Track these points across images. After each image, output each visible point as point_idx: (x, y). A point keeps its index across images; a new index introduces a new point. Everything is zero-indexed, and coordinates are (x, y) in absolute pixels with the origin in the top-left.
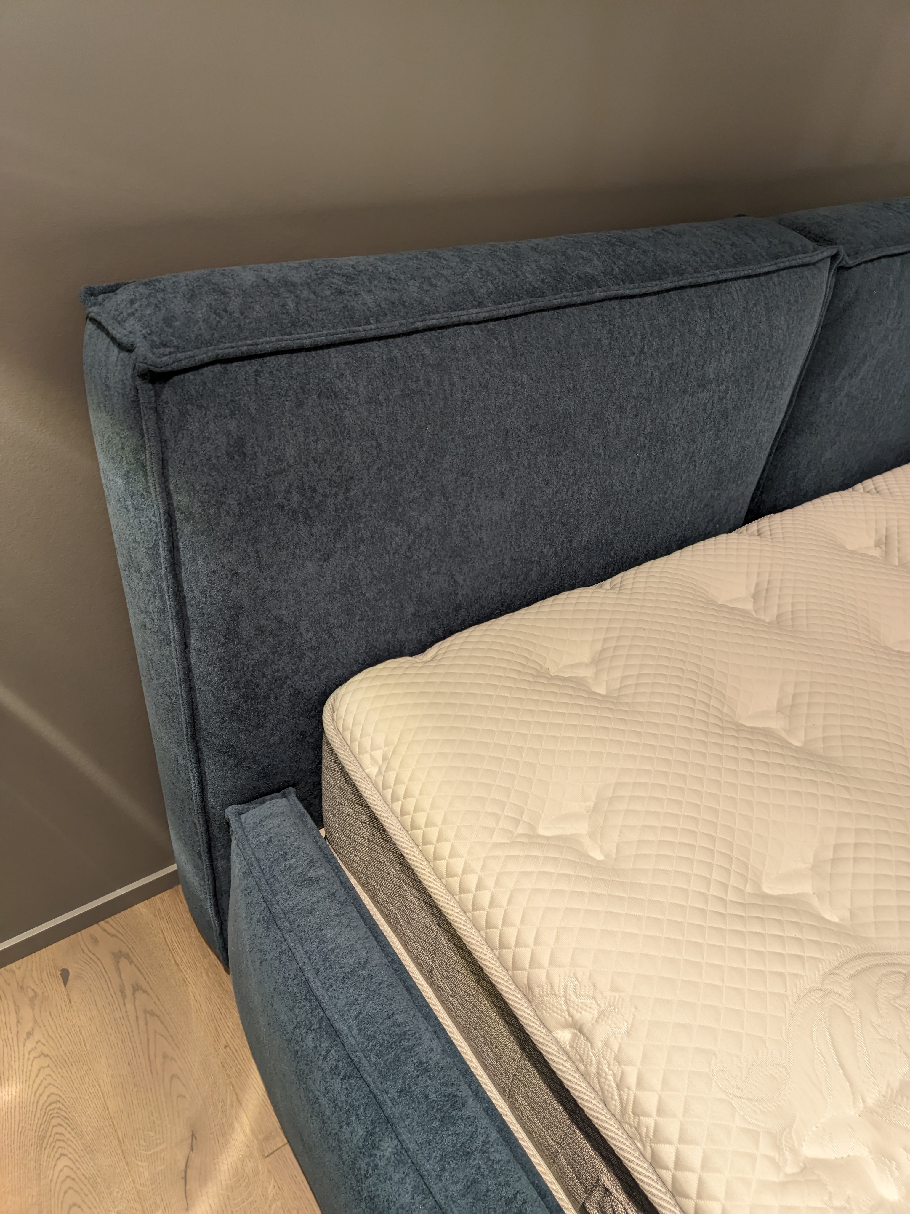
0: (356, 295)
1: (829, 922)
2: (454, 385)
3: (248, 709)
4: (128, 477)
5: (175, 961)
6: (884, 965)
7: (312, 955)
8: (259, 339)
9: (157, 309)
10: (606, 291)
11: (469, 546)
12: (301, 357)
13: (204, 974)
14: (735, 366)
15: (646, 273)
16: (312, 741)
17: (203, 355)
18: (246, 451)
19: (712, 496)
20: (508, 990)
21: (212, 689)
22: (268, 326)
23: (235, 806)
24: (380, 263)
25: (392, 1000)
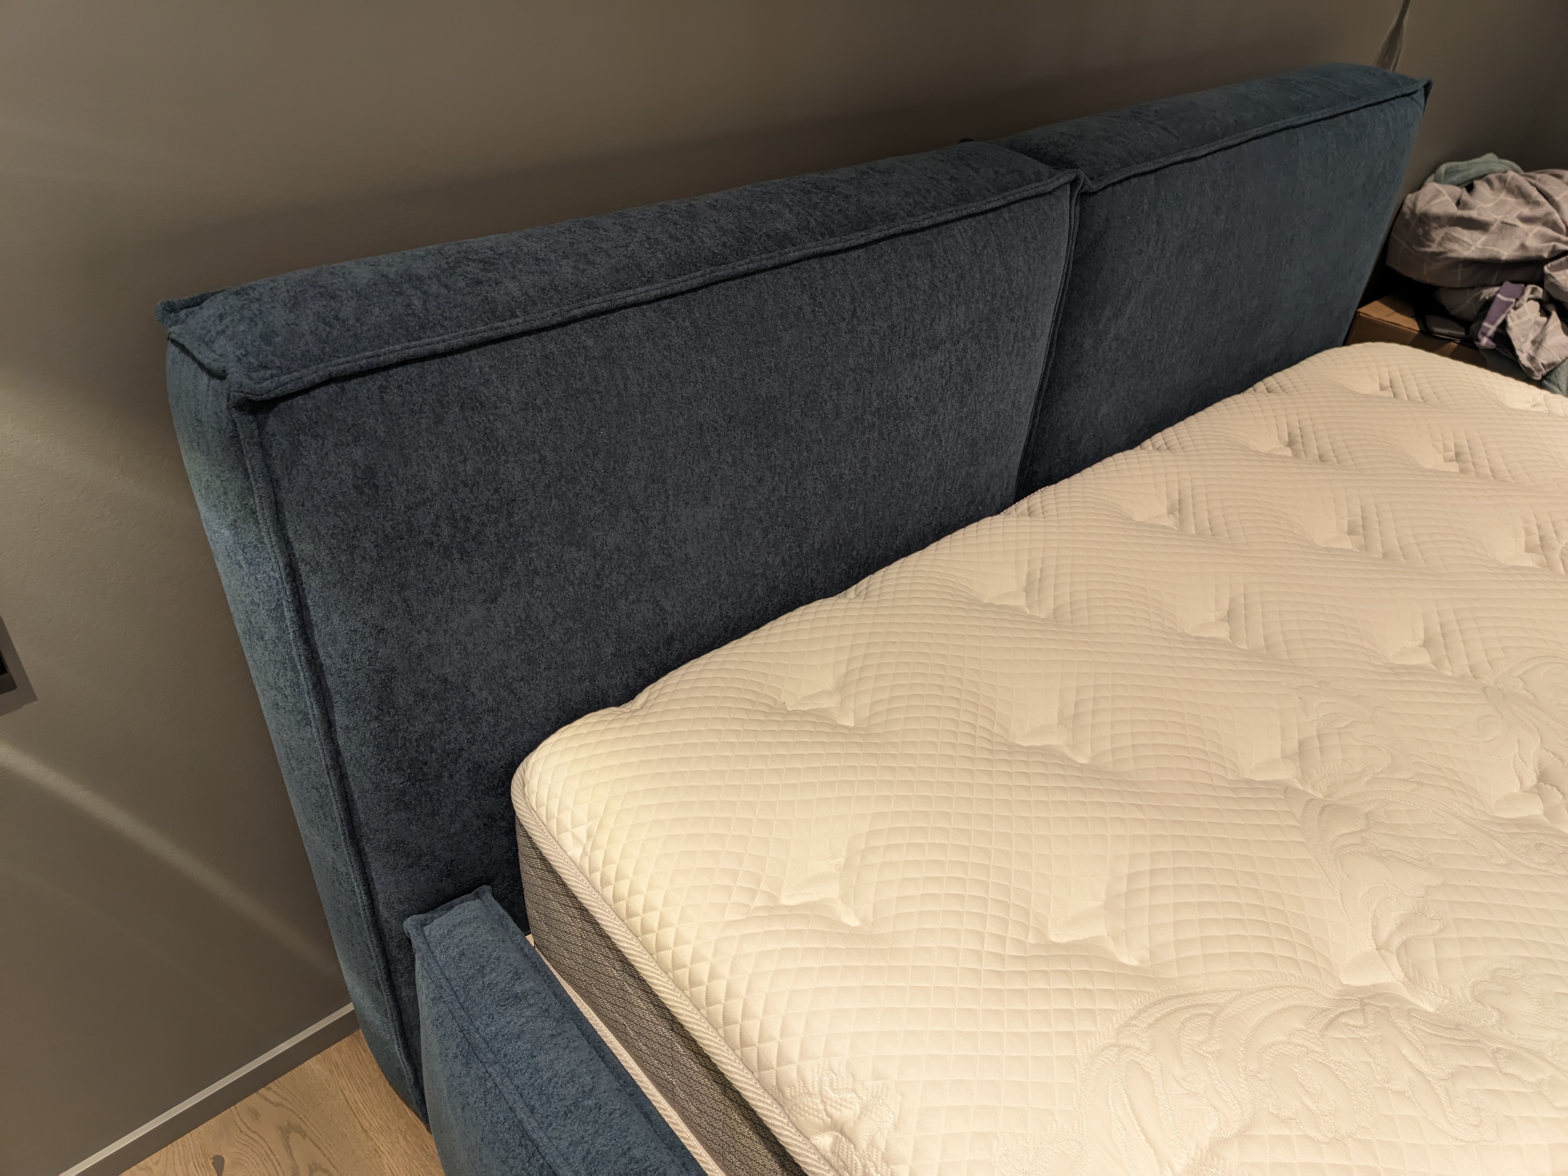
0: (497, 284)
1: (1125, 966)
2: (628, 378)
3: (417, 794)
4: (236, 527)
5: (362, 1127)
6: (1188, 1008)
7: (524, 1089)
8: (381, 348)
9: (253, 324)
10: (801, 250)
11: (673, 565)
12: (435, 364)
13: (401, 1139)
14: (971, 320)
15: (849, 222)
16: (503, 824)
17: (311, 375)
18: (377, 483)
19: (968, 474)
20: (755, 1096)
21: (369, 774)
22: (391, 332)
23: (415, 917)
24: (525, 242)
25: (627, 1132)
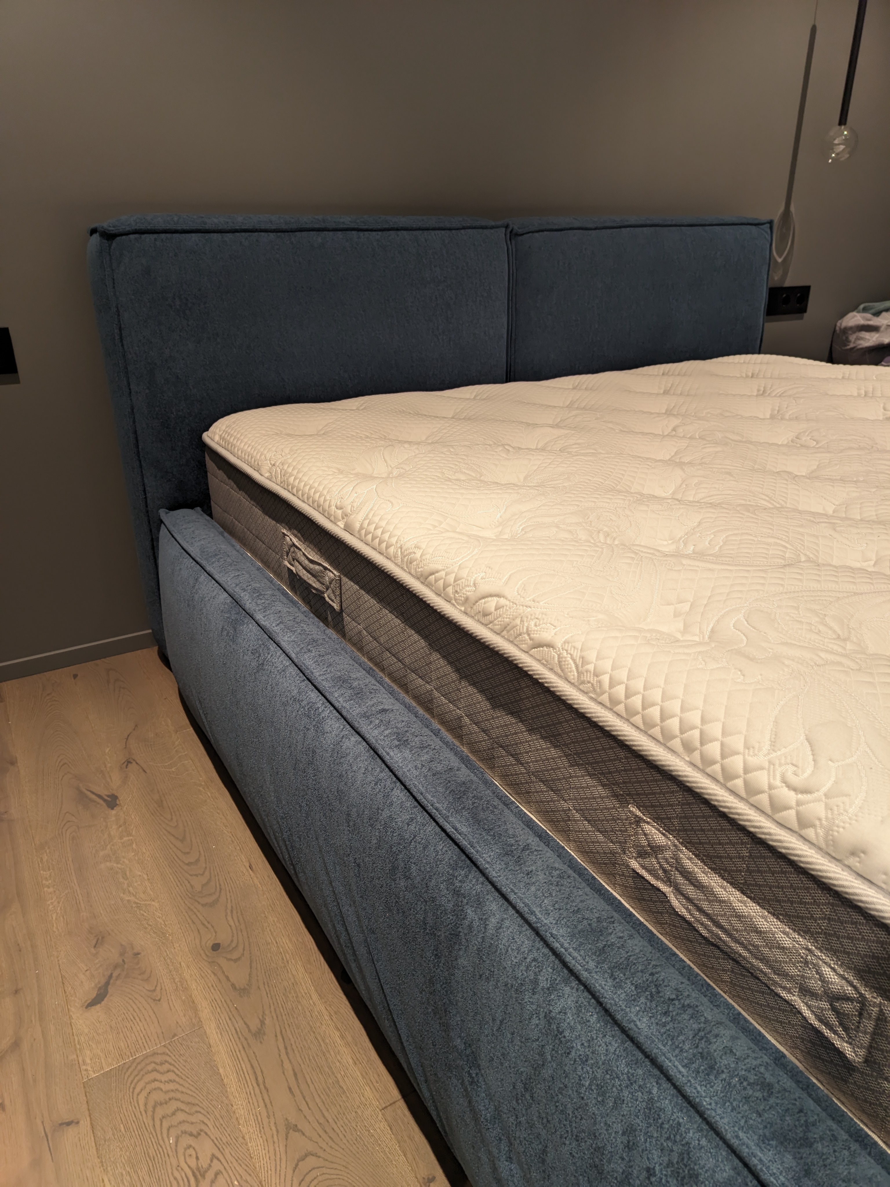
17: (129, 228)
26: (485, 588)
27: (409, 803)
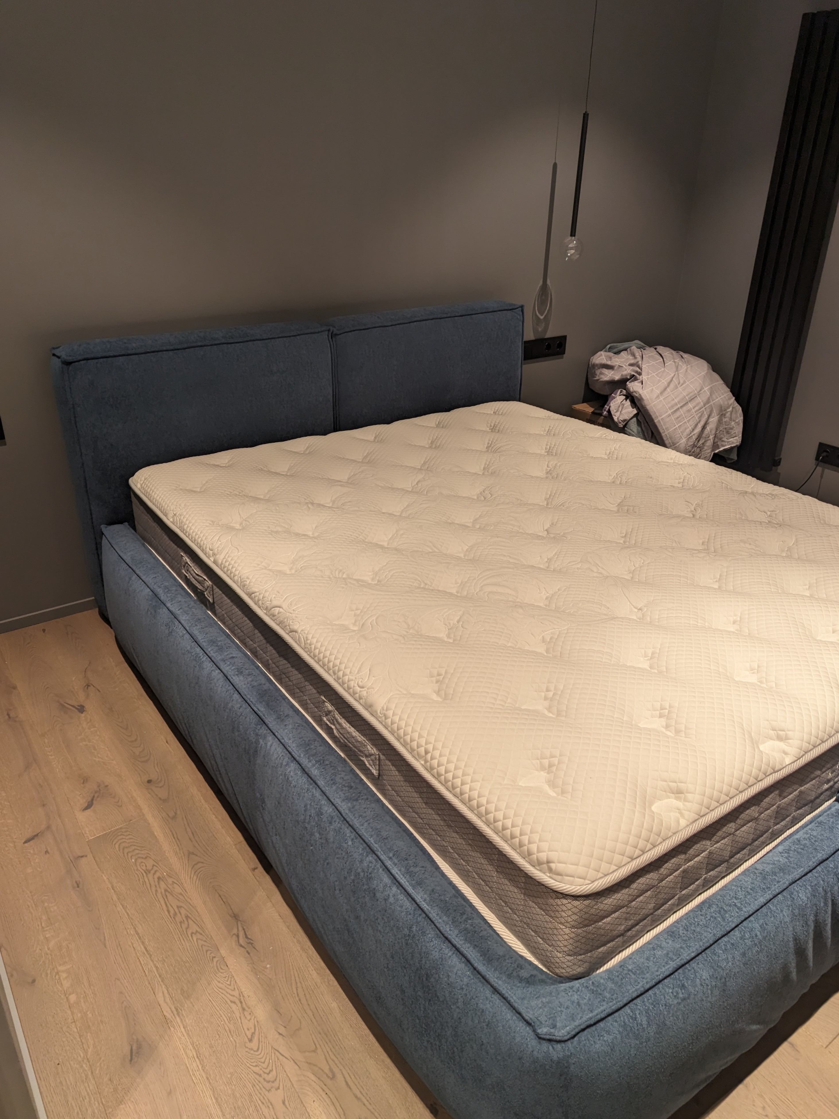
0: (130, 344)
8: (97, 354)
12: (110, 359)
17: (80, 357)
21: (91, 470)
26: (275, 603)
27: (240, 700)
